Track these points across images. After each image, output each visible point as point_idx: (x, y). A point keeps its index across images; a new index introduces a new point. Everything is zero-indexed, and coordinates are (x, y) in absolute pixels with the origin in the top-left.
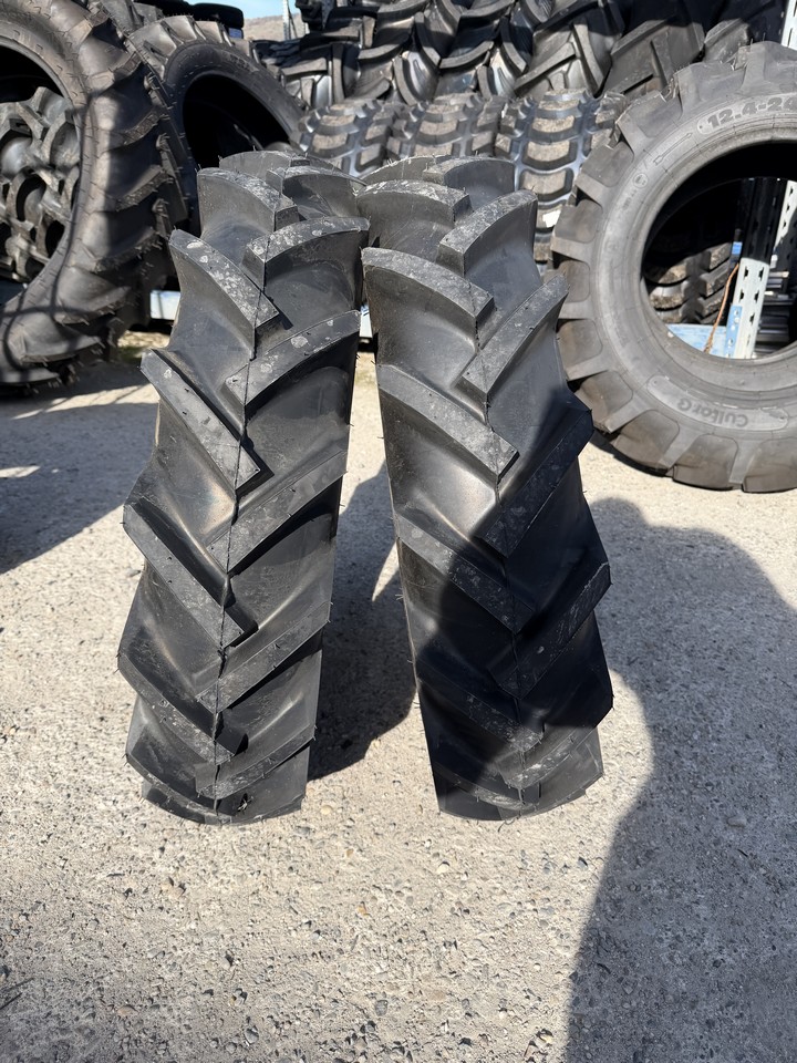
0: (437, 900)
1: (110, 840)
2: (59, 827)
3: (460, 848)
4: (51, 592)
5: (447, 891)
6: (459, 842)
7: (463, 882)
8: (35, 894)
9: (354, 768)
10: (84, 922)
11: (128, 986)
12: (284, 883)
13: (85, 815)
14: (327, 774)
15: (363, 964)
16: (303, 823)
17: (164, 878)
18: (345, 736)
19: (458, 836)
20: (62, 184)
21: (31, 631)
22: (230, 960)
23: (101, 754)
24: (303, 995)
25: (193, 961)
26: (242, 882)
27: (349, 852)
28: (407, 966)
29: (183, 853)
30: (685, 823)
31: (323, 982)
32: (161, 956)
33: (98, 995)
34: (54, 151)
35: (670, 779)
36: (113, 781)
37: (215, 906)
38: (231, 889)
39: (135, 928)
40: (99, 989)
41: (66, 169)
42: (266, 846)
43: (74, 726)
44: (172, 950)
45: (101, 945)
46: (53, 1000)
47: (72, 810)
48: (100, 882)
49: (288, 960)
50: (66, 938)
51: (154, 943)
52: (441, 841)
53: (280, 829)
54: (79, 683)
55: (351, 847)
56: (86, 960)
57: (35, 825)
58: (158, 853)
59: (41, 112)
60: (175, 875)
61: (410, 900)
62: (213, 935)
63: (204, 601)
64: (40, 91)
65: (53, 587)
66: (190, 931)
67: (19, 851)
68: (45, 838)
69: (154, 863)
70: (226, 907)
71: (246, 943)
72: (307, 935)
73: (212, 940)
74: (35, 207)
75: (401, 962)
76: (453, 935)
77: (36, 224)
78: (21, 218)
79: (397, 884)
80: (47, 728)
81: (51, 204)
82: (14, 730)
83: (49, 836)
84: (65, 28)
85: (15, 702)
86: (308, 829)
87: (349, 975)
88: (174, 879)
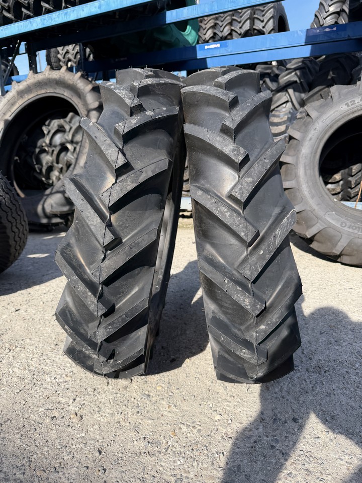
0: (214, 432)
1: (49, 394)
2: (26, 387)
3: (228, 408)
4: (44, 297)
5: (220, 428)
6: (228, 406)
7: (229, 424)
8: (8, 416)
9: (176, 371)
10: (29, 429)
11: (45, 461)
12: (133, 419)
13: (40, 383)
14: (162, 372)
15: (171, 459)
16: (147, 393)
17: (73, 412)
18: (173, 357)
19: (228, 403)
20: (75, 149)
21: (32, 311)
22: (100, 453)
23: (53, 358)
24: (136, 472)
25: (80, 451)
26: (112, 417)
27: (169, 407)
28: (195, 462)
29: (84, 402)
30: (353, 404)
31: (148, 466)
32: (64, 448)
33: (28, 464)
34: (73, 136)
35: (344, 383)
36: (56, 370)
37: (96, 426)
38: (106, 419)
39: (54, 434)
40: (29, 461)
41: (77, 143)
42: (126, 401)
43: (43, 347)
44: (71, 445)
45: (35, 440)
46: (5, 464)
47: (35, 381)
48: (41, 412)
49: (131, 455)
50: (19, 436)
51: (62, 441)
52: (218, 405)
53: (135, 394)
54: (49, 331)
55: (171, 404)
56: (25, 447)
57: (15, 385)
58: (71, 401)
59: (70, 122)
60: (78, 411)
61: (199, 431)
62: (93, 440)
63: (97, 221)
64: (71, 114)
65: (45, 295)
66: (81, 437)
67: (5, 396)
68: (18, 391)
69: (69, 405)
70: (102, 428)
71: (109, 445)
72: (142, 443)
73: (92, 442)
74: (64, 158)
75: (192, 460)
76: (222, 449)
77: (63, 165)
78: (58, 163)
79: (193, 423)
80: (30, 347)
81: (70, 157)
82: (15, 347)
83: (20, 391)
84: (82, 88)
85: (18, 337)
86: (149, 396)
87: (162, 464)
88: (78, 413)
